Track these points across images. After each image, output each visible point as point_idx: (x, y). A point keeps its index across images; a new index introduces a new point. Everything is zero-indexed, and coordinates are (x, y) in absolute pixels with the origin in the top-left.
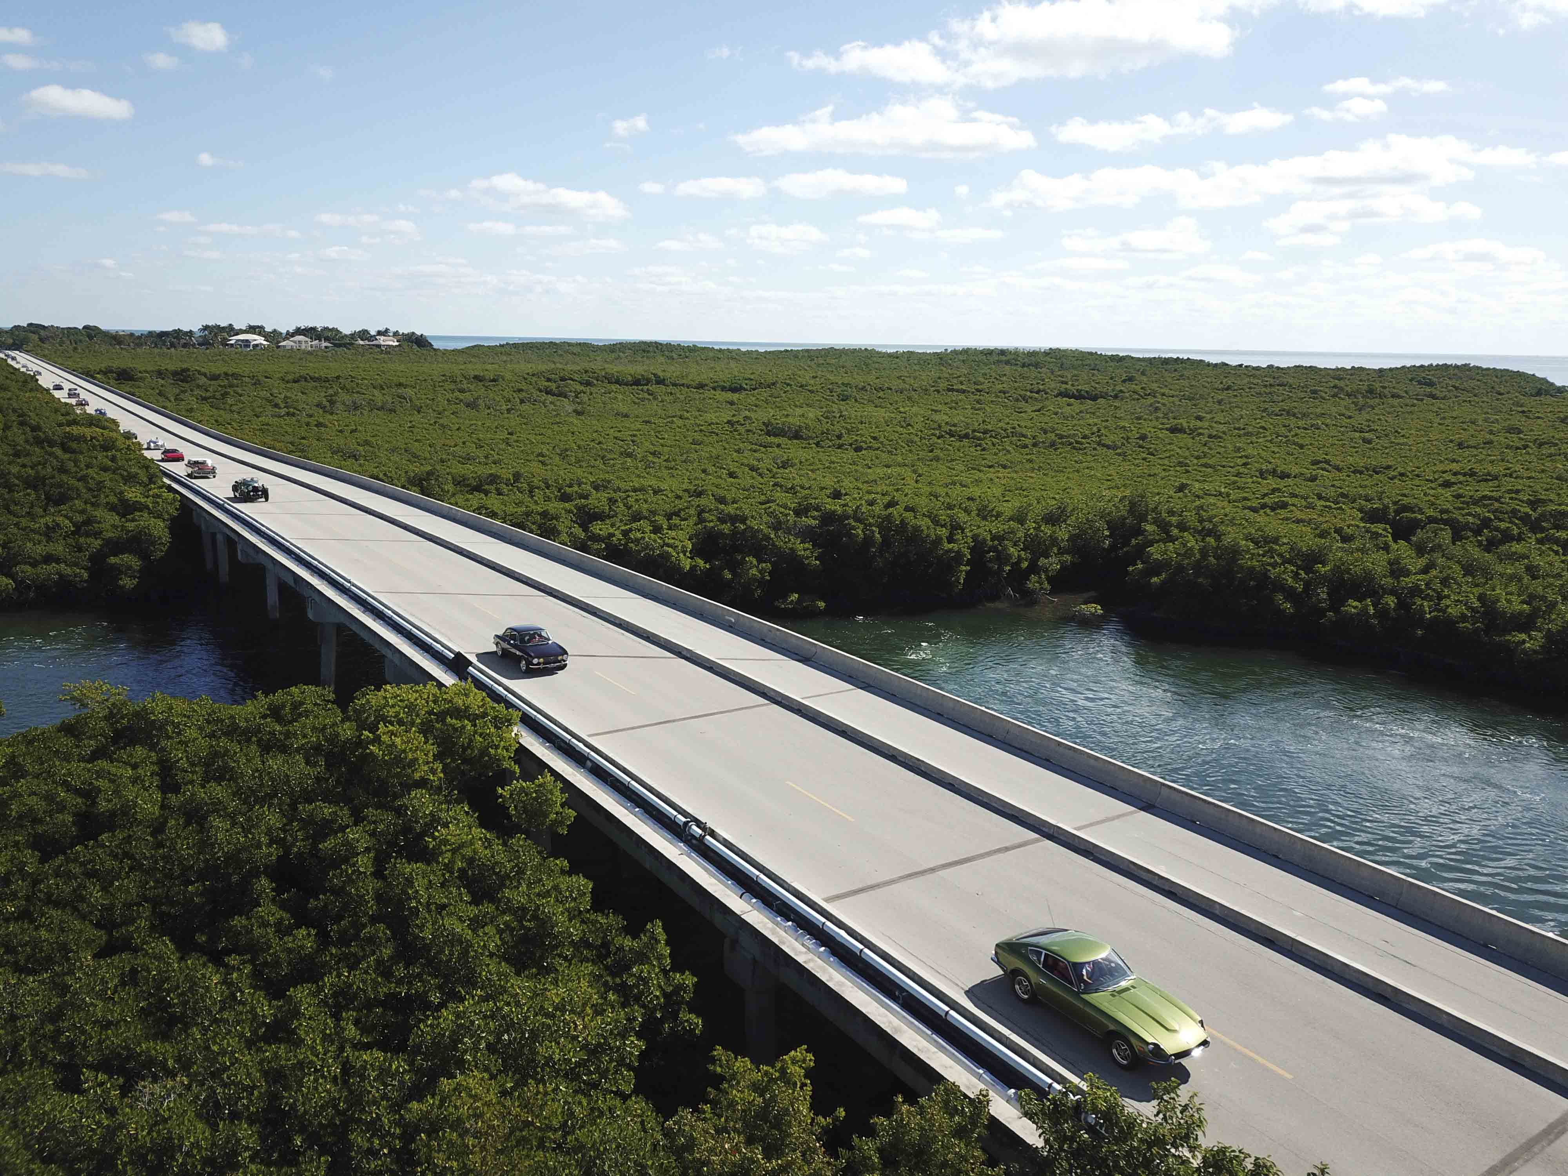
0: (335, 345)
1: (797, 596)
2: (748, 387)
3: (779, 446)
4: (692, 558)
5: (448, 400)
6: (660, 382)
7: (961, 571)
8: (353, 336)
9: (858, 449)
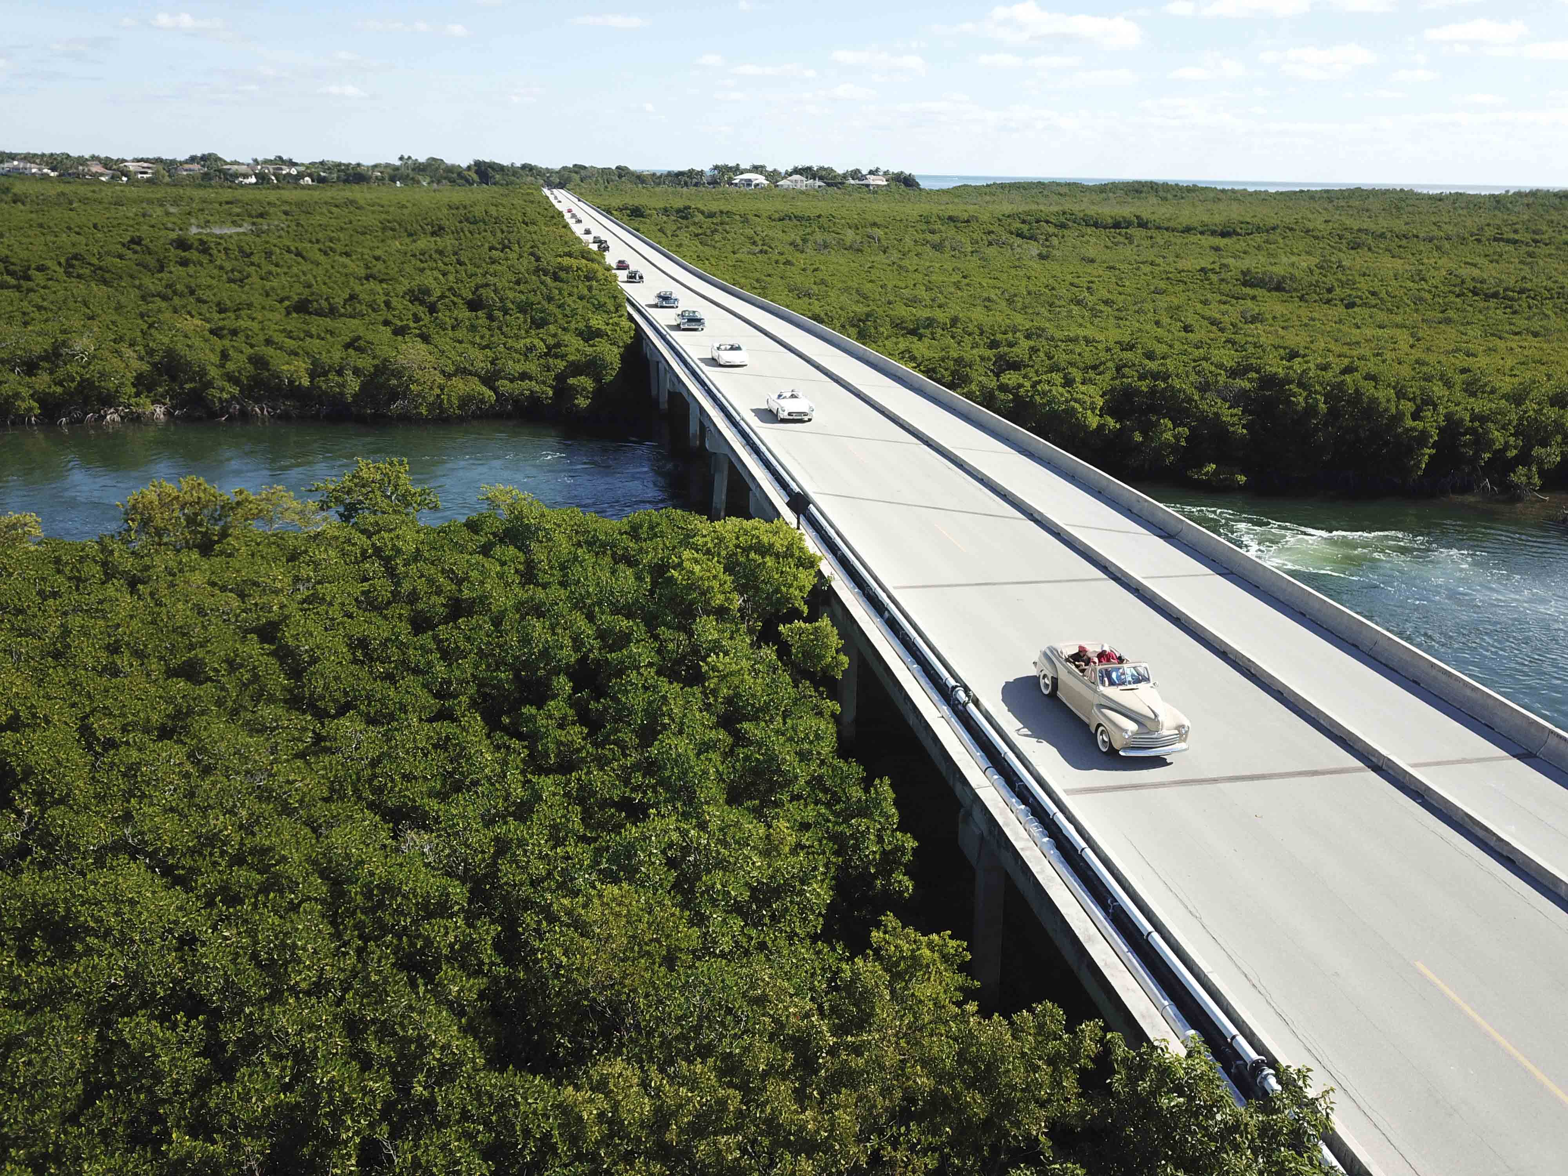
0: (828, 185)
1: (1214, 466)
2: (1243, 232)
3: (1254, 298)
4: (1101, 416)
5: (915, 241)
6: (1143, 224)
7: (1424, 455)
8: (845, 176)
9: (1350, 306)
